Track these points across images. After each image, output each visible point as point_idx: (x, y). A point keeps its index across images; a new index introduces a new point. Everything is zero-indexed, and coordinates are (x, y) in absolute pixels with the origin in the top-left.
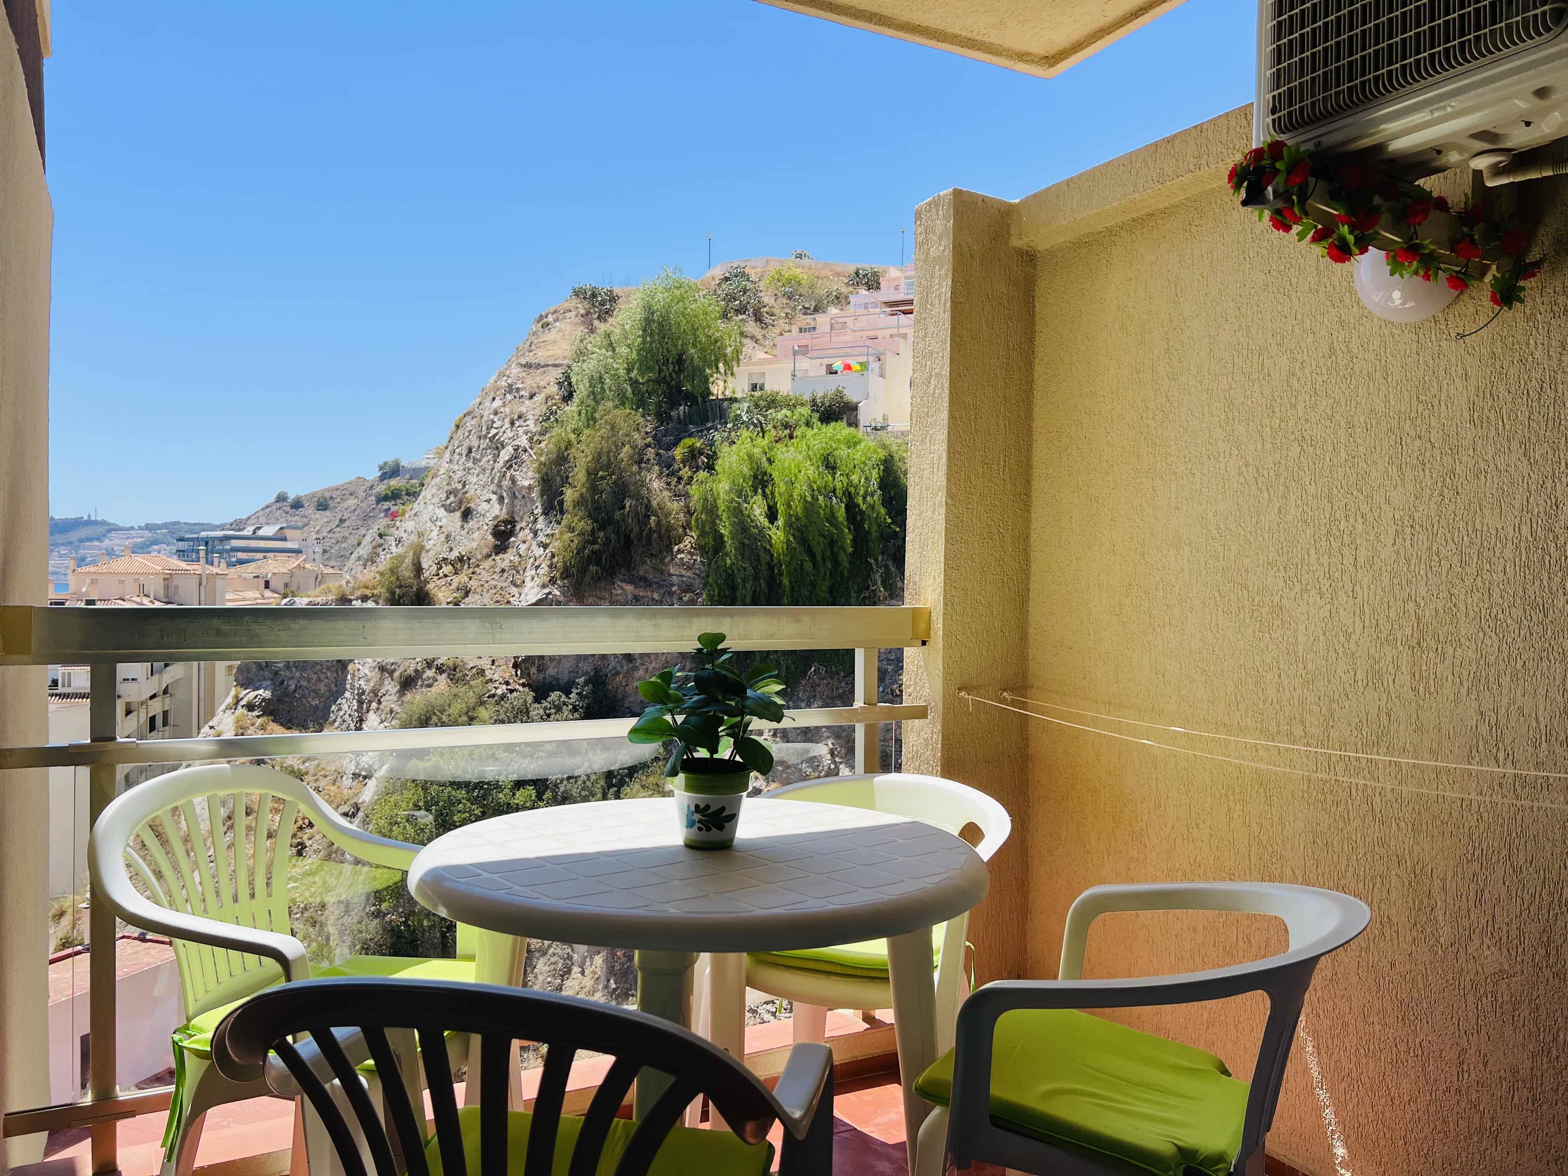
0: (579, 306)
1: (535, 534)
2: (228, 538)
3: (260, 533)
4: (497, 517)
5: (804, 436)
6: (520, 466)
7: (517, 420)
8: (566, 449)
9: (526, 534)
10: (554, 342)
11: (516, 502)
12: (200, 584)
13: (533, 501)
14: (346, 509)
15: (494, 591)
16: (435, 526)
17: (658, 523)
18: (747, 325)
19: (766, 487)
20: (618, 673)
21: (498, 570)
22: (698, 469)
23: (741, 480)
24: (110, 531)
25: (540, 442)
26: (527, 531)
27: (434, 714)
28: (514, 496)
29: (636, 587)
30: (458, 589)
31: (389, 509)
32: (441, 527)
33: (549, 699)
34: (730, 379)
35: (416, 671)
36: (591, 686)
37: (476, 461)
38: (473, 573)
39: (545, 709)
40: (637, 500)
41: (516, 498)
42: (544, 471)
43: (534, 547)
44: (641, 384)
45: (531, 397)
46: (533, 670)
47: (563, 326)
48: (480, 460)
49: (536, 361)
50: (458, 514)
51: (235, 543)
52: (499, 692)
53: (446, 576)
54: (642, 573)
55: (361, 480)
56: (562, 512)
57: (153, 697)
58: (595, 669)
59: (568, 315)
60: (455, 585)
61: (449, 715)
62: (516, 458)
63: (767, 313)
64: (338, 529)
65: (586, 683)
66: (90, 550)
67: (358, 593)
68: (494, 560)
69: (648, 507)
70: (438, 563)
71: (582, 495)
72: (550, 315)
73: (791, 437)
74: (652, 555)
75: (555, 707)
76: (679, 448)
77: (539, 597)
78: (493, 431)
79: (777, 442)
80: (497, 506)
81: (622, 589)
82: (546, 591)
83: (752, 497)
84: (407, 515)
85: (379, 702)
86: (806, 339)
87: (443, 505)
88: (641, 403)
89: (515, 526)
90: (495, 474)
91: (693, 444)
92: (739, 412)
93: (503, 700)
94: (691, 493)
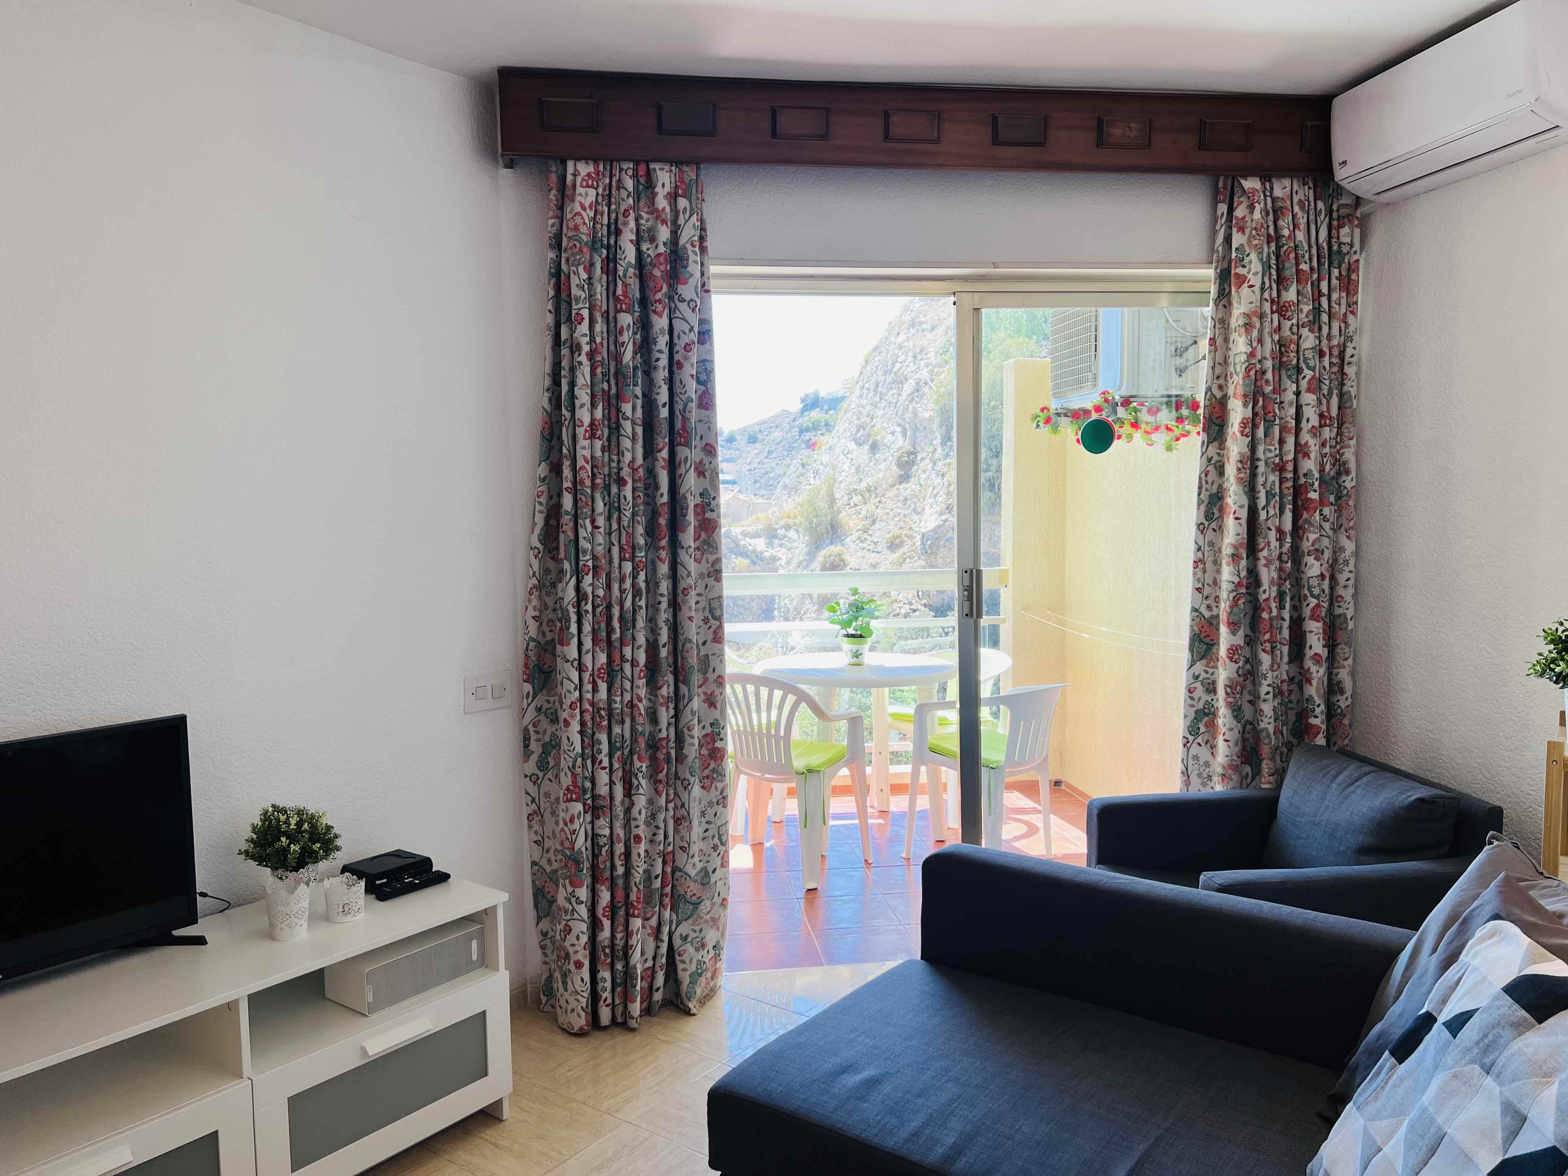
1: (934, 462)
4: (901, 447)
6: (921, 399)
7: (919, 353)
9: (926, 464)
11: (918, 433)
13: (933, 432)
14: (773, 441)
15: (898, 519)
16: (847, 458)
21: (901, 498)
25: (940, 375)
26: (927, 461)
28: (916, 428)
30: (866, 517)
31: (810, 440)
32: (852, 459)
37: (882, 395)
38: (879, 502)
42: (942, 403)
43: (934, 476)
48: (886, 395)
50: (866, 447)
53: (856, 505)
55: (785, 413)
60: (863, 513)
62: (917, 391)
64: (767, 460)
67: (782, 523)
68: (898, 489)
70: (850, 494)
77: (936, 524)
78: (897, 366)
80: (901, 439)
82: (944, 517)
87: (853, 439)
89: (916, 456)
90: (899, 407)
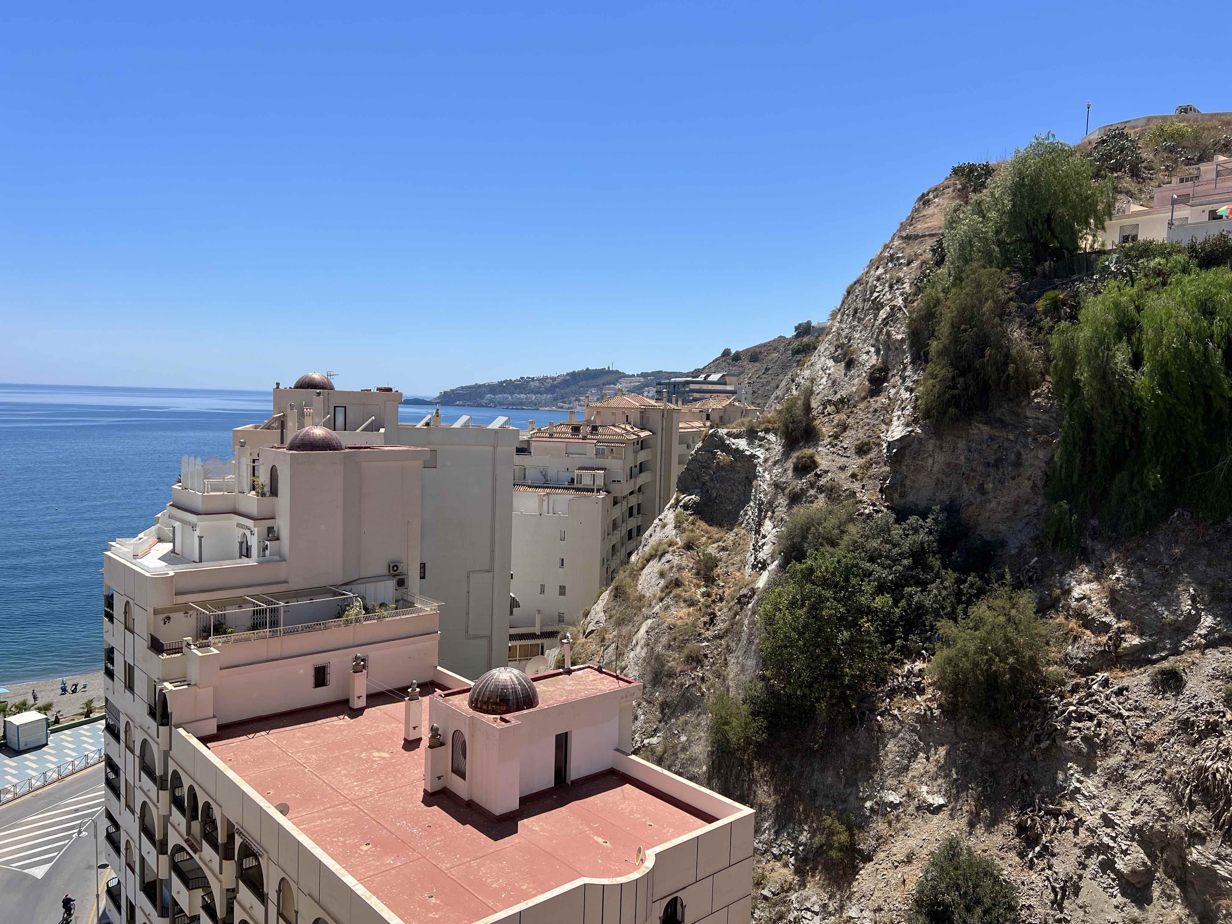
0: (958, 182)
1: (904, 379)
2: (687, 383)
3: (710, 379)
4: (874, 365)
5: (1179, 282)
6: (894, 323)
7: (895, 284)
8: (935, 306)
9: (897, 379)
10: (932, 215)
11: (890, 353)
12: (663, 416)
13: (904, 352)
14: (771, 360)
15: (867, 428)
16: (825, 374)
17: (1017, 370)
18: (1122, 181)
19: (1132, 334)
20: (971, 504)
21: (871, 410)
22: (1059, 319)
23: (1105, 329)
24: (620, 378)
25: (914, 302)
26: (897, 378)
27: (813, 525)
28: (888, 348)
29: (992, 428)
30: (838, 426)
31: (798, 360)
32: (829, 374)
33: (908, 521)
34: (1100, 233)
35: (802, 489)
36: (945, 514)
37: (860, 320)
38: (851, 412)
39: (904, 529)
40: (997, 349)
41: (891, 349)
42: (913, 327)
43: (902, 391)
44: (1008, 244)
45: (909, 264)
46: (896, 496)
47: (941, 201)
48: (863, 319)
49: (916, 233)
50: (843, 364)
51: (693, 386)
52: (867, 511)
53: (829, 414)
54: (998, 415)
55: (782, 338)
56: (927, 362)
57: (632, 493)
58: (951, 498)
59: (946, 191)
60: (836, 422)
61: (825, 528)
62: (892, 316)
63: (1145, 168)
64: (764, 376)
65: (941, 510)
66: (609, 390)
67: (763, 426)
68: (869, 402)
69: (1007, 355)
70: (824, 404)
71: (945, 346)
72: (931, 194)
73: (1164, 284)
74: (1010, 399)
75: (913, 529)
76: (1041, 301)
77: (903, 434)
78: (876, 294)
79: (1147, 289)
80: (875, 357)
81: (979, 429)
82: (910, 429)
83: (1115, 345)
84: (805, 366)
85: (773, 512)
86: (1188, 188)
87: (832, 357)
88: (1006, 262)
89: (888, 373)
90: (875, 330)
91: (1056, 296)
92: (1107, 263)
93: (868, 519)
94: (1052, 341)
